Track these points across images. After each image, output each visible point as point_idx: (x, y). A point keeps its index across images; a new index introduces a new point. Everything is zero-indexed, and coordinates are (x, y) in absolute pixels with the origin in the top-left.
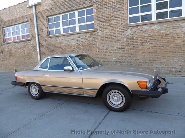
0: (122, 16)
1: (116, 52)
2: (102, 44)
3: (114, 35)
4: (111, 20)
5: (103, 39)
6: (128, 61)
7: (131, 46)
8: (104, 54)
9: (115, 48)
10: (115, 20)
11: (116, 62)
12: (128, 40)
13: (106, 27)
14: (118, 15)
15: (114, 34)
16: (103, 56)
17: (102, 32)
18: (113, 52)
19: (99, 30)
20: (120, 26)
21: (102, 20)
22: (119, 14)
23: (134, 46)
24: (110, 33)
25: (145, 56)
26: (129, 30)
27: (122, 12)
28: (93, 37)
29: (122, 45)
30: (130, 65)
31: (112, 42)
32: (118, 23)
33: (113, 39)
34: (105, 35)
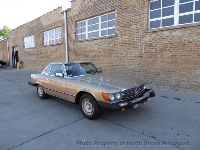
0: (142, 20)
1: (134, 60)
2: (122, 51)
3: (133, 41)
4: (131, 25)
5: (123, 45)
6: (145, 70)
7: (150, 54)
8: (123, 61)
9: (133, 55)
10: (135, 24)
11: (133, 70)
12: (146, 46)
13: (126, 32)
14: (138, 20)
15: (134, 40)
16: (122, 63)
17: (121, 38)
18: (132, 60)
19: (119, 36)
20: (140, 32)
21: (122, 25)
22: (139, 18)
23: (153, 54)
24: (129, 39)
25: (163, 65)
26: (148, 36)
27: (143, 16)
28: (113, 43)
29: (141, 52)
30: (147, 74)
31: (131, 48)
32: (138, 28)
33: (132, 46)
34: (124, 41)
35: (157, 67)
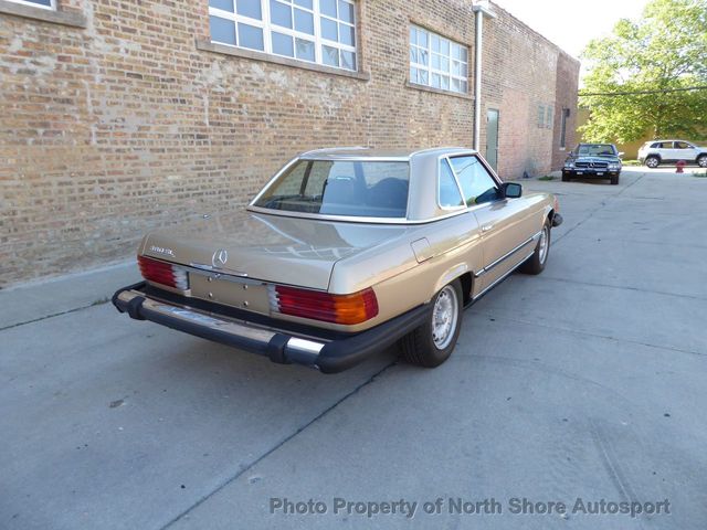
1: (178, 151)
2: (116, 107)
3: (164, 73)
5: (120, 81)
6: (220, 186)
7: (225, 128)
8: (130, 158)
9: (174, 130)
11: (181, 193)
12: (215, 102)
13: (128, 20)
15: (166, 66)
16: (125, 167)
17: (108, 41)
18: (170, 150)
19: (91, 26)
20: (187, 41)
23: (234, 131)
24: (147, 59)
26: (216, 65)
28: (61, 59)
29: (200, 119)
30: (225, 200)
31: (161, 101)
32: (178, 23)
33: (163, 91)
34: (125, 63)
35: (248, 173)
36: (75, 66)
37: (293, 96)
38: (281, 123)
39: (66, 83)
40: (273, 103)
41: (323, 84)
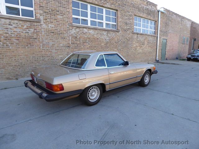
0: (68, 14)
1: (62, 50)
2: (47, 40)
3: (60, 32)
4: (57, 14)
5: (48, 34)
7: (76, 44)
8: (50, 51)
9: (61, 45)
10: (61, 15)
12: (73, 38)
13: (51, 20)
14: (63, 12)
15: (60, 30)
16: (48, 54)
17: (46, 25)
18: (60, 50)
19: (42, 22)
20: (66, 24)
21: (46, 11)
22: (65, 11)
23: (78, 45)
24: (56, 29)
26: (74, 29)
27: (68, 10)
28: (35, 29)
29: (68, 42)
31: (58, 38)
32: (64, 20)
33: (59, 36)
34: (50, 30)
36: (38, 31)
37: (96, 36)
38: (91, 43)
39: (35, 35)
40: (90, 38)
41: (105, 33)
